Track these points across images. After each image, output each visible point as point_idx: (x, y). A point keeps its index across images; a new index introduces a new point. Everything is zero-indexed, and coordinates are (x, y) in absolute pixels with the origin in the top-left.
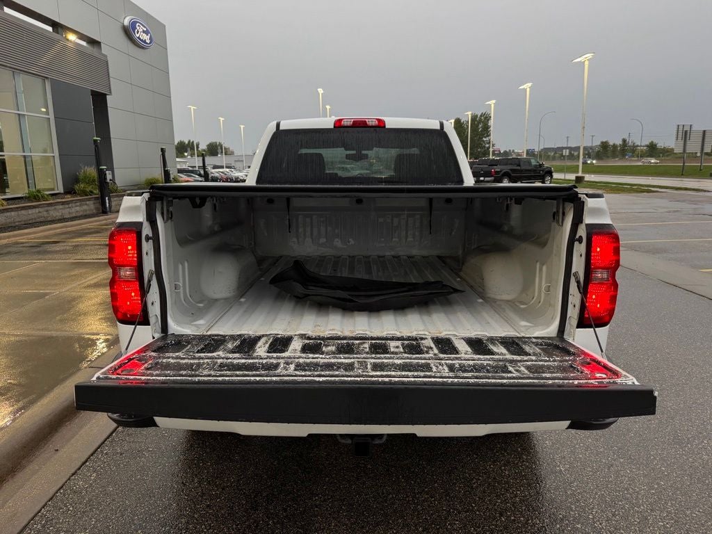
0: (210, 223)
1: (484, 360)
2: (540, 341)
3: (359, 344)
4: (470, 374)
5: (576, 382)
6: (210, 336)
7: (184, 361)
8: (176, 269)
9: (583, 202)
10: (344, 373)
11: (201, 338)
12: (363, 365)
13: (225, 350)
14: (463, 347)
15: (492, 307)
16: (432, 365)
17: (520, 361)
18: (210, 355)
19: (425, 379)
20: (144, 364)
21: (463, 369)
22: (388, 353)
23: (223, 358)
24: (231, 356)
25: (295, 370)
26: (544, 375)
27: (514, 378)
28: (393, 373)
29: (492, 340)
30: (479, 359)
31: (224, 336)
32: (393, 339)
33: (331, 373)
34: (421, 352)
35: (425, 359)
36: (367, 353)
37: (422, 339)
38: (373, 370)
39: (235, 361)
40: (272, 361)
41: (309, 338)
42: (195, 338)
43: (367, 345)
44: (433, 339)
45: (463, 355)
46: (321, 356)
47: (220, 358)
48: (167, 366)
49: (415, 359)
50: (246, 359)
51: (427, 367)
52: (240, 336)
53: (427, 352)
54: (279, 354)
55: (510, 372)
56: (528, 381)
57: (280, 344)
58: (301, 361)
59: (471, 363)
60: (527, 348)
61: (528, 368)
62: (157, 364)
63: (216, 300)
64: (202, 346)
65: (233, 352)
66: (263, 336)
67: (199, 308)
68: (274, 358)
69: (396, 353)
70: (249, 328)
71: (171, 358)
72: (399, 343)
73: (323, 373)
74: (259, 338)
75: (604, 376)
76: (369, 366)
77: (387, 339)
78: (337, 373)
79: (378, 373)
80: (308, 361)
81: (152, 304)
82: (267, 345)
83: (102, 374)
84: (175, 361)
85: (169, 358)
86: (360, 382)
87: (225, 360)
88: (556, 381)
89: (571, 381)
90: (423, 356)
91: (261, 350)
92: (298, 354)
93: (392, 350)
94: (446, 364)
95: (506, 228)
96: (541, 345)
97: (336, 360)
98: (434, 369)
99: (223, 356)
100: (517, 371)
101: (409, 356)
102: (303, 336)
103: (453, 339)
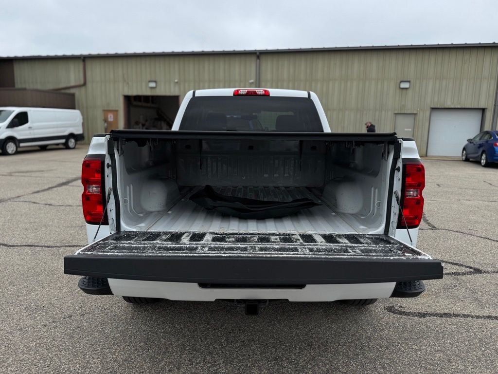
0: (147, 160)
1: (333, 246)
2: (372, 236)
3: (250, 237)
4: (323, 253)
5: (392, 258)
6: (150, 232)
7: (134, 246)
8: (125, 189)
9: (400, 144)
10: (241, 252)
11: (144, 234)
12: (254, 248)
13: (161, 240)
14: (319, 239)
15: (341, 217)
16: (299, 248)
17: (357, 247)
18: (151, 242)
19: (293, 256)
20: (107, 247)
21: (319, 250)
22: (270, 242)
23: (160, 244)
24: (165, 243)
25: (209, 250)
26: (371, 254)
27: (351, 255)
28: (273, 252)
29: (339, 236)
30: (329, 246)
31: (160, 233)
32: (273, 234)
33: (232, 252)
34: (292, 241)
35: (294, 245)
36: (256, 242)
37: (293, 235)
38: (259, 251)
39: (169, 246)
40: (193, 245)
41: (217, 234)
42: (140, 233)
43: (256, 238)
44: (300, 235)
45: (319, 243)
46: (225, 243)
47: (157, 243)
48: (124, 248)
49: (287, 245)
50: (175, 244)
51: (296, 249)
52: (170, 232)
53: (296, 242)
54: (197, 242)
55: (350, 252)
56: (361, 257)
57: (197, 237)
58: (212, 246)
59: (324, 247)
60: (362, 240)
61: (361, 250)
62: (116, 247)
63: (151, 212)
64: (145, 238)
65: (166, 240)
66: (186, 232)
67: (140, 217)
68: (194, 244)
69: (275, 242)
70: (176, 229)
71: (125, 244)
72: (277, 237)
73: (227, 252)
74: (184, 233)
75: (411, 255)
76: (257, 249)
77: (269, 234)
78: (236, 252)
79: (263, 252)
80: (217, 246)
81: (111, 211)
82: (189, 238)
83: (81, 251)
84: (128, 245)
85: (124, 244)
86: (251, 257)
87: (162, 245)
88: (379, 257)
89: (388, 258)
90: (293, 243)
91: (185, 240)
92: (210, 242)
93: (272, 240)
94: (308, 248)
95: (352, 166)
96: (372, 239)
97: (235, 246)
98: (300, 250)
99: (160, 243)
100: (354, 252)
101: (284, 244)
102: (212, 233)
103: (314, 235)
